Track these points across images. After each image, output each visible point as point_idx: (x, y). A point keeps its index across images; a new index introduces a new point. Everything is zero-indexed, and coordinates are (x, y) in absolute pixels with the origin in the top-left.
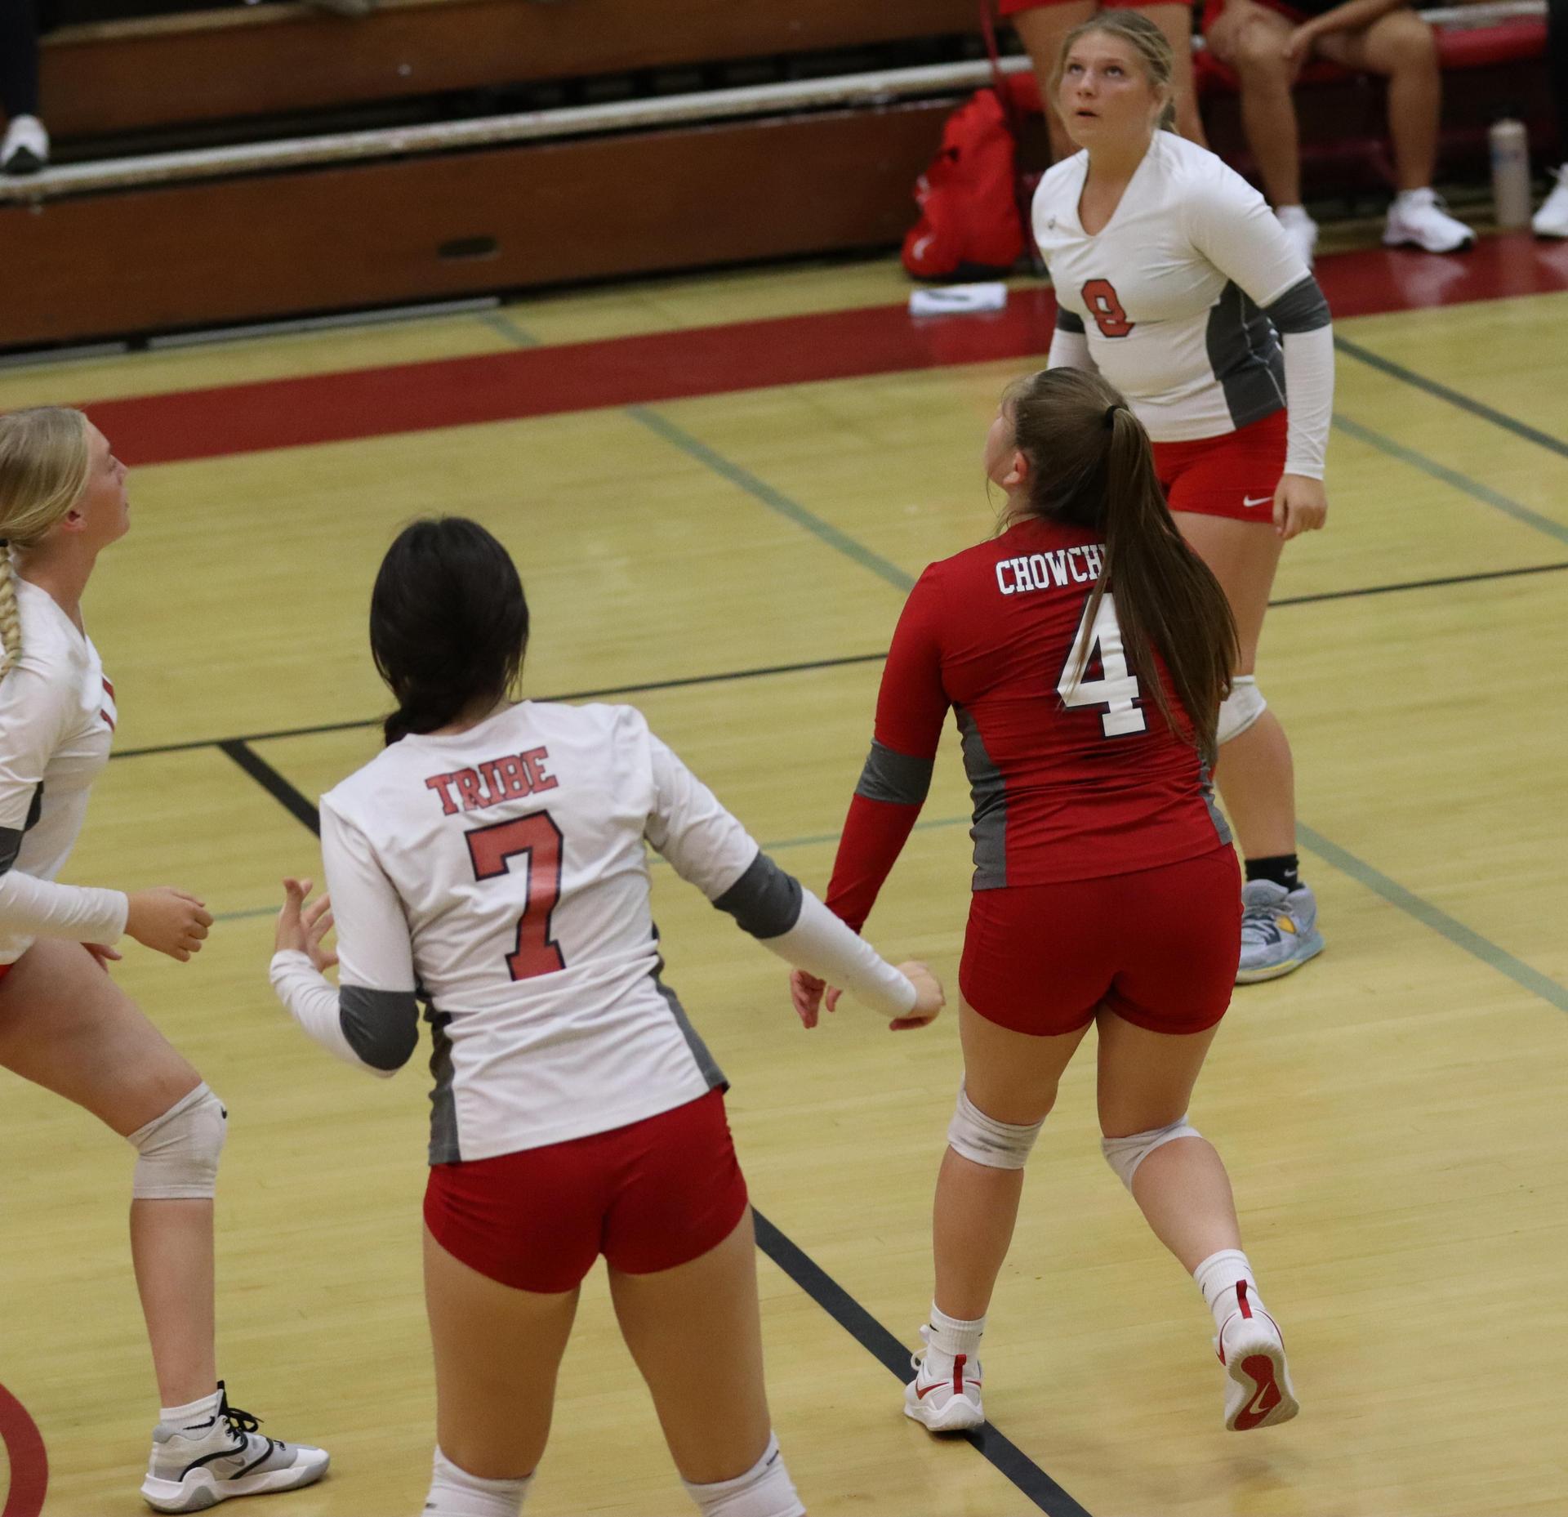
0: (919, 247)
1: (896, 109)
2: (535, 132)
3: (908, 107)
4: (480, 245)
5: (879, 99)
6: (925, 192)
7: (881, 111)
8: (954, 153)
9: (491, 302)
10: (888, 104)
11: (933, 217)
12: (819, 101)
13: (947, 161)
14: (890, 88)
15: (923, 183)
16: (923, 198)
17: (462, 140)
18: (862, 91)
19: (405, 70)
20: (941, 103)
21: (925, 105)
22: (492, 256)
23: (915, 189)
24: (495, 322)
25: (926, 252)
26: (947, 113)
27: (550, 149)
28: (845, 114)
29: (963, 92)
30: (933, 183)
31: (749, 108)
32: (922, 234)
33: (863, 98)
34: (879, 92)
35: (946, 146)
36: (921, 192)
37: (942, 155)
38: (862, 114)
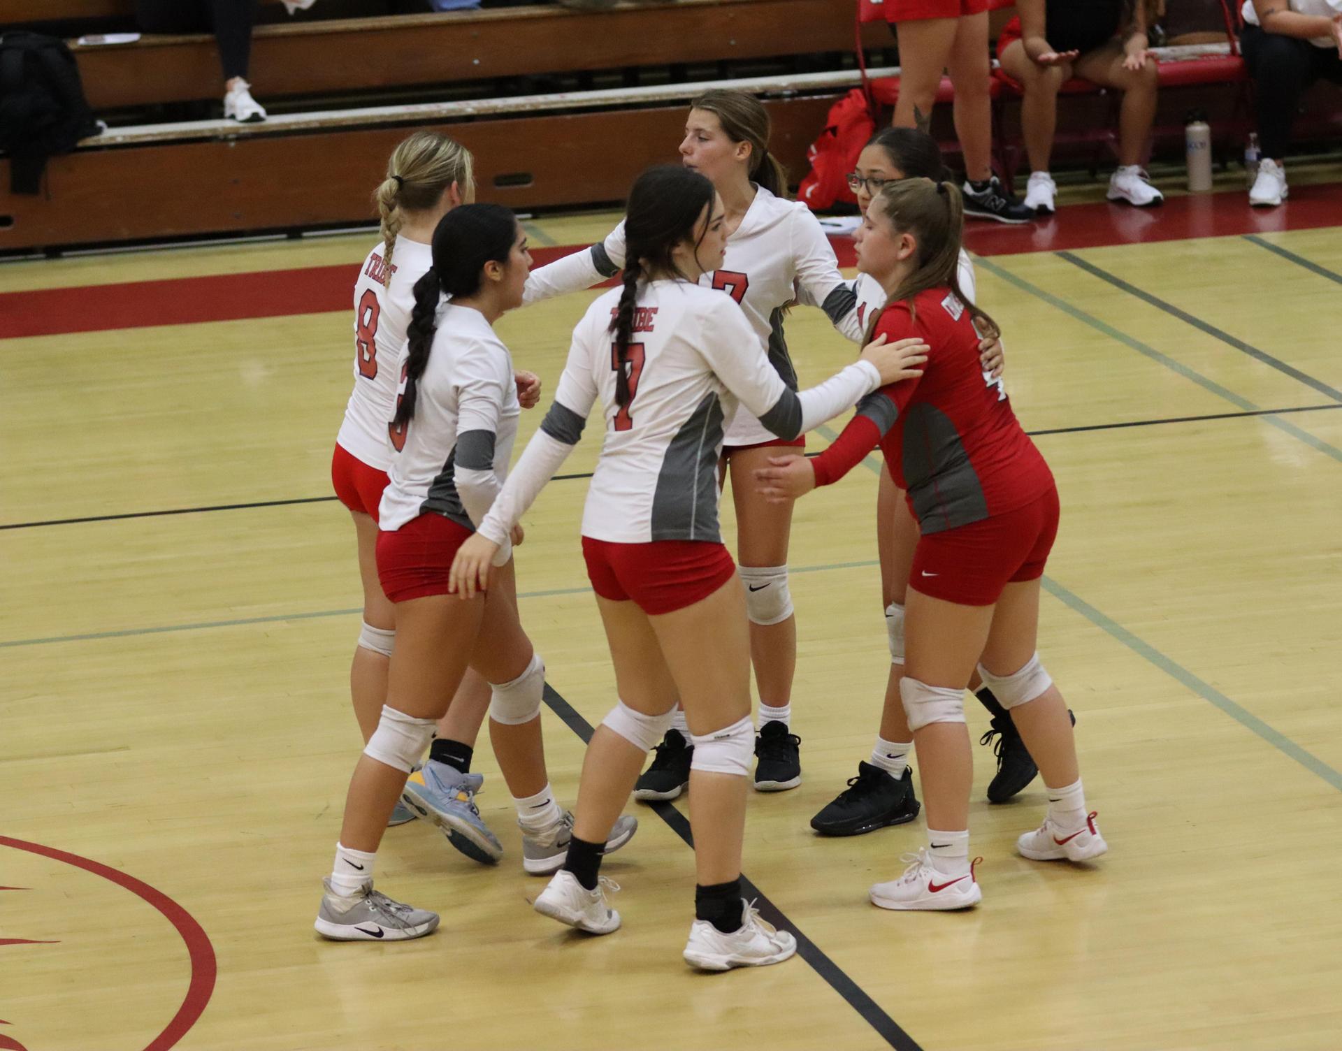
0: (809, 191)
1: (796, 99)
2: (561, 106)
3: (805, 98)
4: (523, 178)
5: (787, 92)
6: (814, 155)
7: (787, 100)
8: (834, 130)
9: (529, 216)
10: (792, 96)
11: (819, 172)
13: (829, 134)
14: (795, 85)
15: (813, 148)
16: (812, 159)
17: (512, 110)
18: (776, 87)
19: (476, 62)
20: (825, 97)
21: (816, 97)
22: (529, 185)
23: (808, 152)
25: (812, 193)
26: (830, 103)
29: (841, 90)
30: (819, 149)
32: (811, 183)
33: (775, 92)
34: (785, 88)
35: (829, 125)
36: (812, 154)
37: (826, 131)
38: (776, 101)
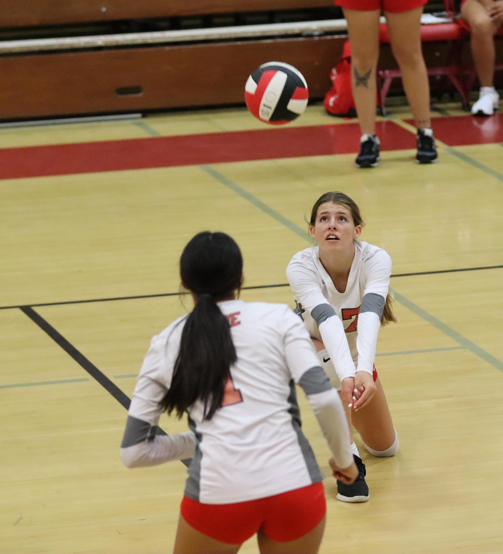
0: (332, 101)
1: (323, 38)
2: (162, 40)
3: (329, 37)
4: (137, 90)
5: (317, 33)
6: (335, 76)
7: (316, 38)
9: (139, 115)
10: (320, 35)
11: (338, 87)
12: (290, 32)
13: (345, 62)
14: (322, 28)
15: (334, 71)
16: (333, 78)
17: (129, 43)
18: (309, 30)
19: (104, 9)
21: (336, 37)
22: (140, 95)
23: (330, 74)
24: (139, 124)
25: (334, 102)
27: (168, 48)
28: (301, 39)
30: (338, 72)
31: (258, 34)
32: (333, 95)
33: (309, 33)
34: (316, 30)
35: (345, 55)
36: (333, 75)
37: (342, 60)
38: (308, 39)
